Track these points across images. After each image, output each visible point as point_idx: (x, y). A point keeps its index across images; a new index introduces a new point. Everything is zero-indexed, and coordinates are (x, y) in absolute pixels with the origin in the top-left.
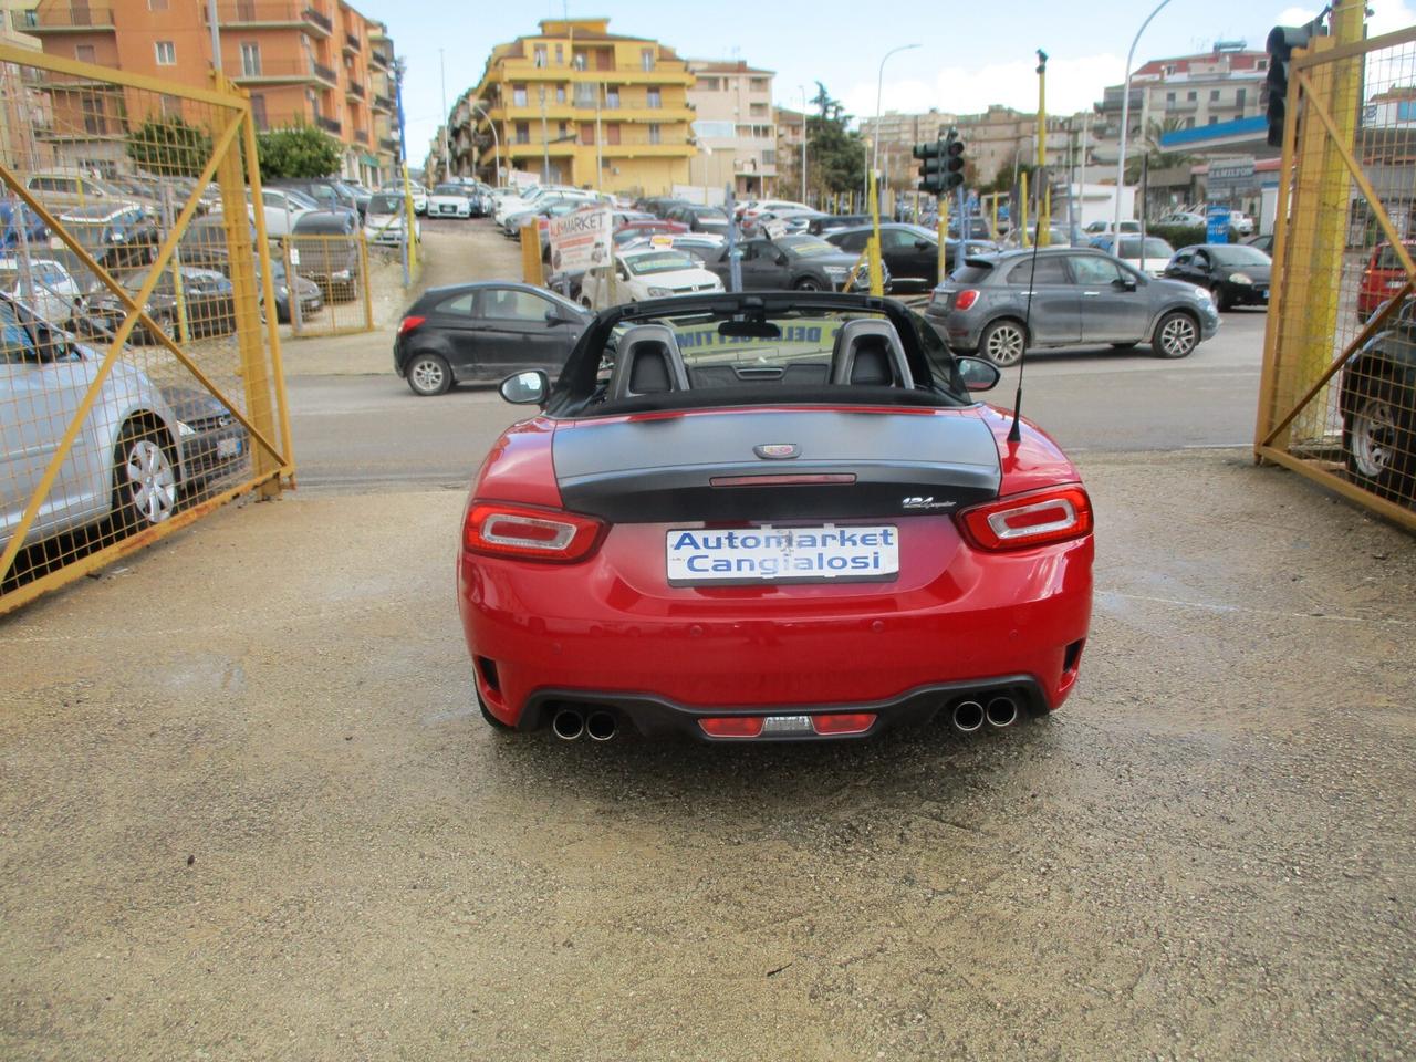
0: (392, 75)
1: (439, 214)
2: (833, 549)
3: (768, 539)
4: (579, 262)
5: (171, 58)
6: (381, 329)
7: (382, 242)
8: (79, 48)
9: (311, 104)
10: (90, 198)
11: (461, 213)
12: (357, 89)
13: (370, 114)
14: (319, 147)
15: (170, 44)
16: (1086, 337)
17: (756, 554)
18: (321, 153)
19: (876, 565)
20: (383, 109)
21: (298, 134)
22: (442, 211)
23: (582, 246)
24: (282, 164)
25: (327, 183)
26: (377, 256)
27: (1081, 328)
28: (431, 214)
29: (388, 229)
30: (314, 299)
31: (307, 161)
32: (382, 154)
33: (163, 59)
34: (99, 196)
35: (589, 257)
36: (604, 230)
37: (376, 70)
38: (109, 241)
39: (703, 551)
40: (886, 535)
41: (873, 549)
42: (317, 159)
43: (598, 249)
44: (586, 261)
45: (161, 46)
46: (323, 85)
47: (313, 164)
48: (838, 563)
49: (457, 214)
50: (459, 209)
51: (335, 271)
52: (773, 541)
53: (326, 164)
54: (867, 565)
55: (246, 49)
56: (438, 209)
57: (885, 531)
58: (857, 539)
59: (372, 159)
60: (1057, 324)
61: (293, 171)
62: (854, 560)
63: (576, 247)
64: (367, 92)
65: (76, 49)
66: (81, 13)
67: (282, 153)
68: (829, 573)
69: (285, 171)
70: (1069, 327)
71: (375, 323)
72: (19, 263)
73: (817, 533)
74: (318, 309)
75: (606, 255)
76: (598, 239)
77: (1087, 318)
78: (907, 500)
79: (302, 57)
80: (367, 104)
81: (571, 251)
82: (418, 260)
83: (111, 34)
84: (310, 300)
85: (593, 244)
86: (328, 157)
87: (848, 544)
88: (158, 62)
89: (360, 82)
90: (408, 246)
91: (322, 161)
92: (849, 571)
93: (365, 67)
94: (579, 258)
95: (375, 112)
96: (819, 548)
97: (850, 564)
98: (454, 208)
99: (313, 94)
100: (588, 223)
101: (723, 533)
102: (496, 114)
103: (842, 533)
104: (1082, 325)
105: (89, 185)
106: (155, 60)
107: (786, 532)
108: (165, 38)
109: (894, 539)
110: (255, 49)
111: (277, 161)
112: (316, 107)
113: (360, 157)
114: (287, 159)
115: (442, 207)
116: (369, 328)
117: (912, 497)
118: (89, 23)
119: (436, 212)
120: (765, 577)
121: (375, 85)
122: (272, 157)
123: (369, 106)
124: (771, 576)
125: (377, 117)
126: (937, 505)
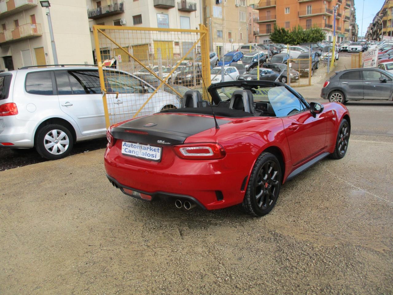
0: (352, 9)
1: (351, 51)
2: (149, 152)
3: (138, 146)
4: (368, 66)
5: (289, 12)
6: (313, 85)
7: (325, 60)
8: (267, 12)
9: (324, 20)
10: (254, 50)
11: (358, 50)
12: (339, 15)
13: (343, 22)
14: (319, 33)
15: (289, 8)
16: (366, 97)
17: (136, 150)
18: (319, 35)
19: (156, 157)
20: (347, 20)
21: (314, 30)
22: (352, 50)
23: (369, 61)
24: (308, 39)
25: (316, 44)
26: (323, 64)
27: (364, 94)
28: (348, 51)
29: (326, 56)
30: (297, 77)
31: (315, 37)
32: (345, 33)
33: (286, 12)
34: (255, 50)
35: (370, 64)
36: (375, 56)
37: (346, 8)
38: (253, 61)
39: (127, 147)
40: (158, 149)
41: (155, 153)
42: (318, 36)
43: (373, 62)
44: (369, 66)
45: (286, 9)
46: (328, 15)
47: (317, 38)
48: (149, 155)
49: (357, 51)
50: (358, 49)
51: (306, 69)
52: (139, 147)
53: (321, 38)
54: (154, 157)
55: (308, 7)
56: (351, 49)
57: (158, 148)
58: (153, 149)
59: (342, 35)
60: (354, 93)
61: (310, 40)
62: (152, 155)
63: (367, 61)
64: (342, 15)
65: (266, 12)
66: (268, 3)
67: (308, 36)
68: (147, 157)
69: (308, 41)
70: (359, 94)
71: (312, 83)
72: (222, 68)
73: (146, 146)
74: (298, 79)
75: (375, 64)
76: (373, 59)
77: (366, 91)
78: (158, 141)
79: (323, 7)
80: (342, 19)
81: (366, 62)
82: (334, 65)
83: (274, 7)
84: (295, 77)
85: (372, 60)
86: (321, 36)
87: (151, 150)
88: (285, 13)
89: (340, 13)
90: (331, 61)
91: (319, 37)
92: (150, 158)
93: (343, 8)
94: (368, 65)
95: (345, 21)
96: (146, 151)
97: (151, 156)
98: (356, 49)
99: (325, 18)
100: (371, 53)
101: (131, 144)
102: (385, 18)
103: (151, 147)
104: (364, 93)
105: (254, 47)
106: (284, 13)
107: (141, 145)
108: (287, 7)
109: (160, 151)
110: (310, 7)
111: (306, 38)
112: (326, 22)
113: (338, 35)
114: (309, 37)
115: (352, 49)
116: (310, 85)
117: (160, 140)
118: (270, 5)
119: (350, 50)
120: (136, 156)
121: (346, 13)
122: (305, 37)
123: (343, 20)
124: (137, 156)
125: (345, 22)
126: (166, 143)
